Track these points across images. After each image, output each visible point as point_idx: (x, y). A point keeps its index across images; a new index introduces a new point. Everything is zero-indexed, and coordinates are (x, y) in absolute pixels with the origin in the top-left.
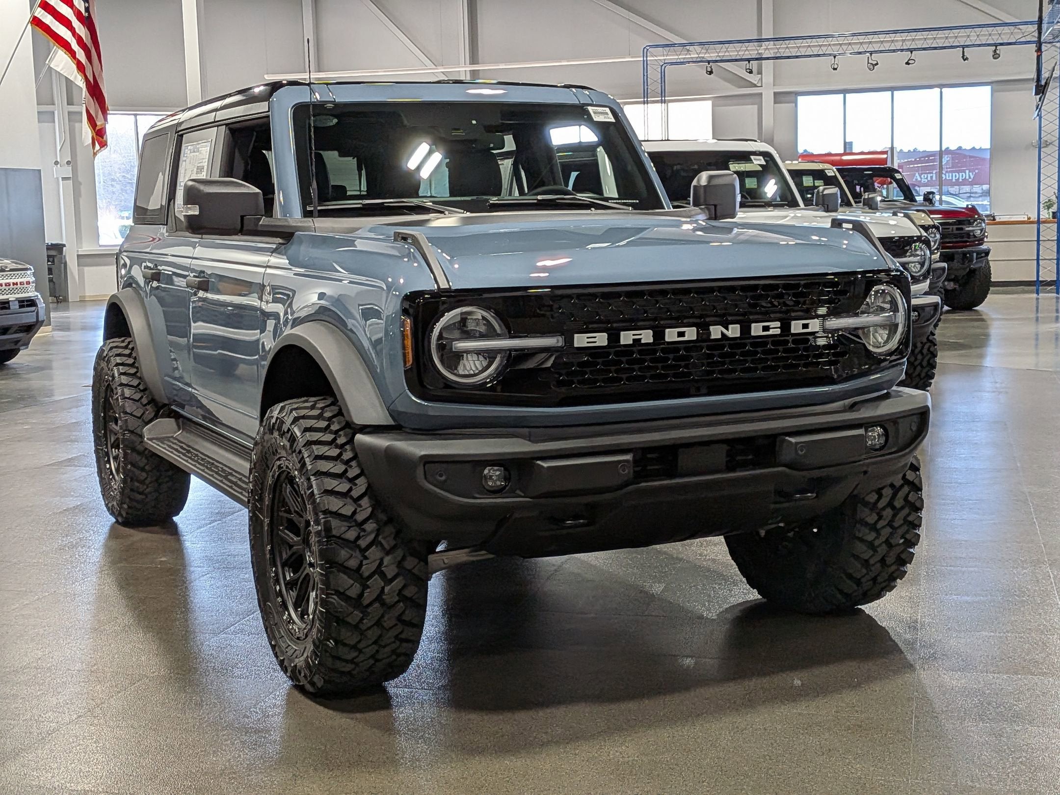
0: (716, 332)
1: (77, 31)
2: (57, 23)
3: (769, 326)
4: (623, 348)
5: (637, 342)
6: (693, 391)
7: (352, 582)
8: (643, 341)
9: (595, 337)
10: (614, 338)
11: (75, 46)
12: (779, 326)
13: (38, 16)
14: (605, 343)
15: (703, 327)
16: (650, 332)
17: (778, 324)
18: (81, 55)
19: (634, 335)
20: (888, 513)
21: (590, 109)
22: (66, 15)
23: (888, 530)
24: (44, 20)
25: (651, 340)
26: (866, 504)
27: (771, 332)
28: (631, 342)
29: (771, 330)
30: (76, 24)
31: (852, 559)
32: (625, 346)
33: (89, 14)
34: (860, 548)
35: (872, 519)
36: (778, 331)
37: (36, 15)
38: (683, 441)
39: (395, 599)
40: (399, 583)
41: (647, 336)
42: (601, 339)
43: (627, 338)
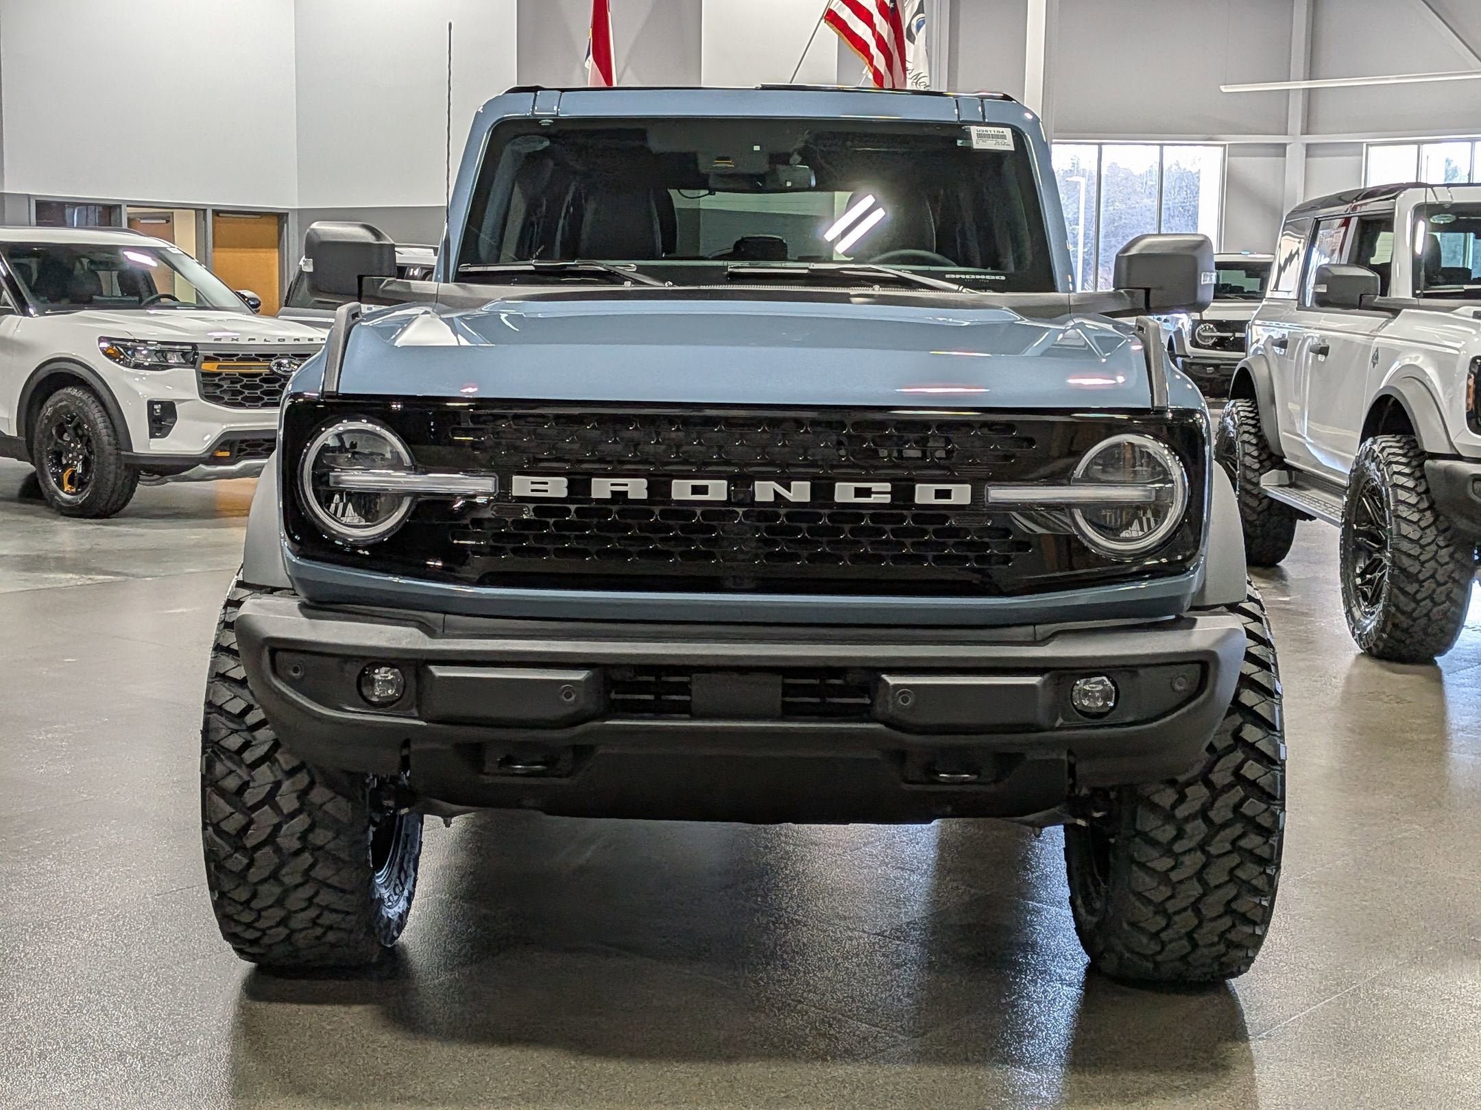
0: (764, 491)
1: (878, 28)
2: (856, 18)
3: (870, 489)
4: (593, 505)
5: (619, 497)
6: (729, 584)
7: (232, 810)
8: (630, 496)
9: (546, 483)
10: (579, 486)
11: (874, 50)
12: (889, 490)
13: (834, 9)
14: (564, 493)
15: (741, 482)
16: (644, 482)
17: (887, 486)
18: (880, 61)
19: (612, 485)
21: (974, 130)
22: (867, 7)
23: (1199, 857)
24: (840, 15)
25: (644, 495)
26: (1154, 807)
27: (873, 499)
28: (609, 496)
29: (873, 496)
30: (878, 18)
31: (1132, 898)
32: (598, 501)
33: (895, 5)
34: (1144, 882)
35: (1166, 833)
36: (887, 499)
37: (832, 7)
38: (721, 662)
39: (297, 845)
40: (301, 822)
41: (637, 488)
42: (557, 487)
43: (602, 488)
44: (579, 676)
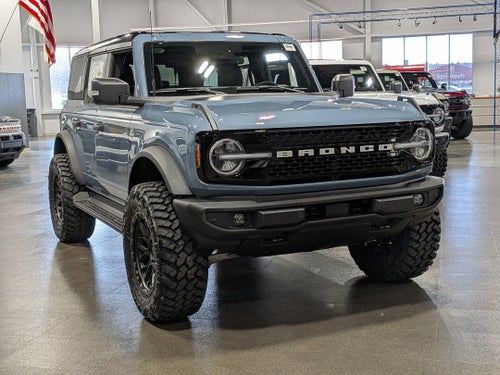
0: (344, 150)
2: (31, 4)
3: (368, 147)
4: (300, 158)
5: (306, 155)
6: (333, 178)
7: (172, 269)
8: (309, 155)
9: (287, 153)
10: (295, 153)
11: (40, 15)
12: (373, 147)
13: (23, 2)
14: (292, 156)
15: (338, 148)
16: (313, 150)
18: (43, 19)
19: (305, 152)
20: (424, 235)
21: (284, 45)
23: (424, 243)
25: (313, 154)
26: (414, 231)
27: (370, 150)
28: (304, 155)
30: (41, 5)
31: (408, 256)
34: (412, 251)
35: (417, 238)
36: (373, 150)
39: (193, 277)
40: (194, 269)
41: (311, 152)
42: (290, 154)
43: (302, 153)
44: (303, 209)
